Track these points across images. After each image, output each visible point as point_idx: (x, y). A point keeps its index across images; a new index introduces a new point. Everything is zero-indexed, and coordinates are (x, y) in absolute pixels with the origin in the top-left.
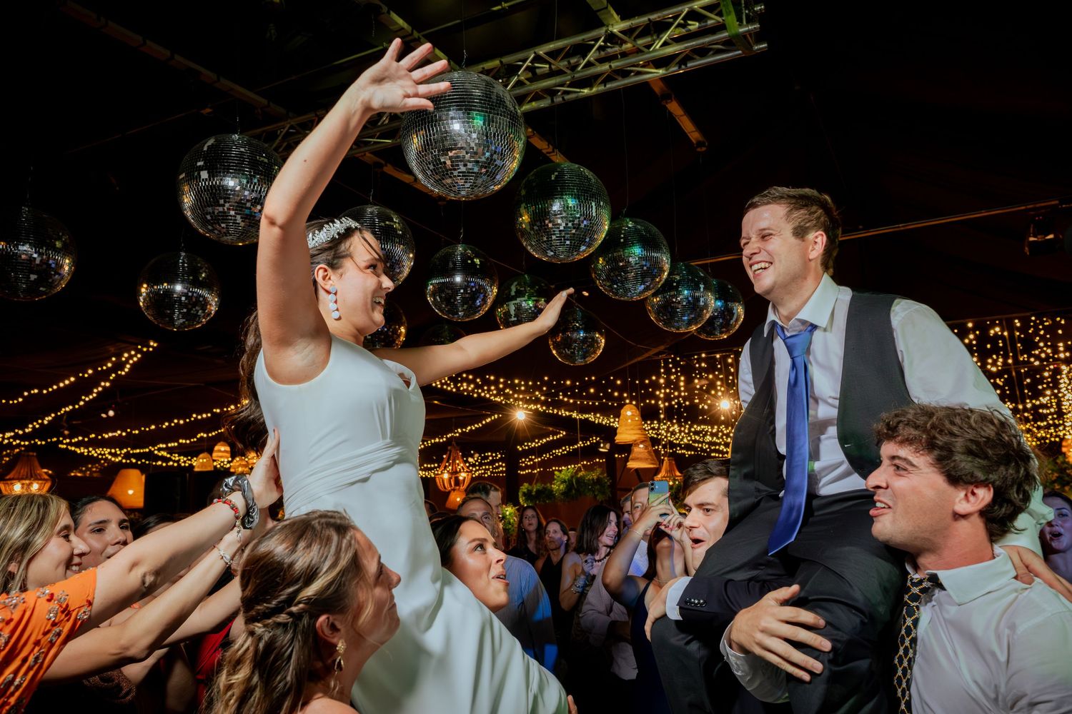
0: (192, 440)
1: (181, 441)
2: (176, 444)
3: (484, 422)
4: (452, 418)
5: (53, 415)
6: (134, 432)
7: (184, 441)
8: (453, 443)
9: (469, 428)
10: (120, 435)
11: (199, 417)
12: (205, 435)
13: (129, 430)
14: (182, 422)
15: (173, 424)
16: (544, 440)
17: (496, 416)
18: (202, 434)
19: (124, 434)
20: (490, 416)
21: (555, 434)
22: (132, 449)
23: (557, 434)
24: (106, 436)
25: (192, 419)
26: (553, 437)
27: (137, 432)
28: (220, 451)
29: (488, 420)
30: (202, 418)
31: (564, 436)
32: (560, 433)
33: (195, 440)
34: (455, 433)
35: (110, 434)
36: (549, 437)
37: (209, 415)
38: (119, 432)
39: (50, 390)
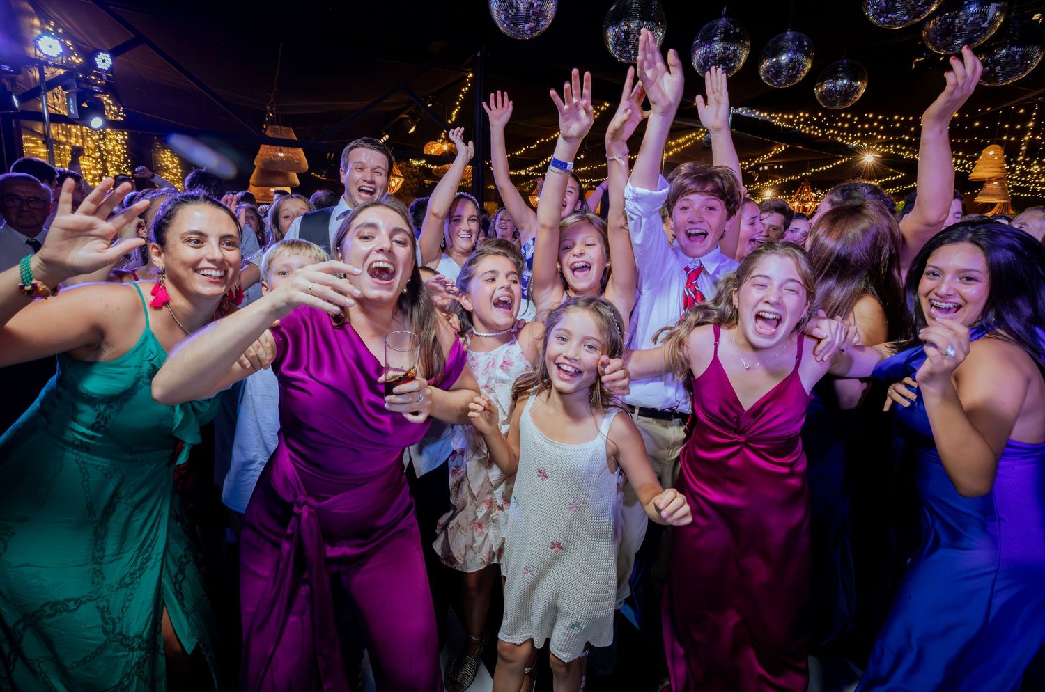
3: (835, 164)
4: (807, 161)
8: (807, 180)
9: (821, 169)
16: (883, 180)
17: (846, 159)
20: (841, 159)
21: (894, 174)
22: (594, 179)
23: (896, 175)
26: (892, 177)
29: (839, 162)
31: (902, 177)
32: (899, 174)
34: (809, 172)
36: (888, 177)
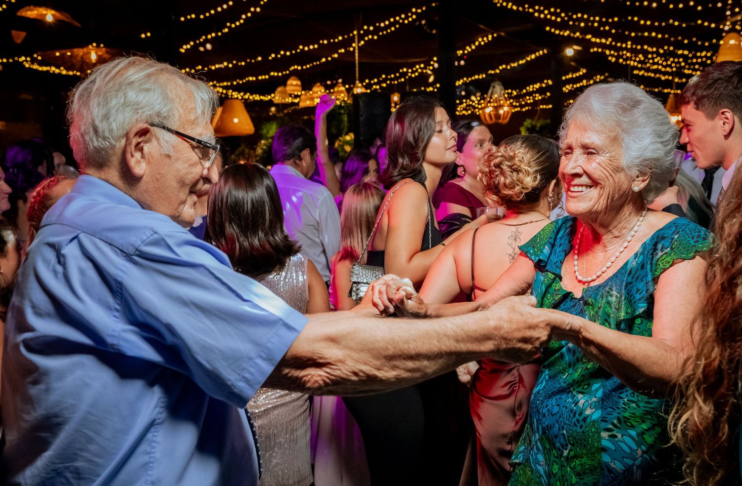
0: (284, 73)
1: (272, 74)
2: (267, 77)
3: (529, 59)
5: (192, 43)
6: (239, 64)
7: (276, 74)
9: (512, 65)
10: (227, 66)
11: (306, 49)
12: (299, 68)
13: (235, 62)
14: (288, 53)
15: (279, 56)
18: (296, 67)
19: (230, 66)
24: (213, 68)
25: (298, 51)
27: (243, 63)
28: (292, 85)
29: (533, 56)
30: (309, 49)
33: (288, 72)
34: (498, 70)
35: (217, 66)
37: (316, 46)
38: (225, 64)
39: (207, 14)
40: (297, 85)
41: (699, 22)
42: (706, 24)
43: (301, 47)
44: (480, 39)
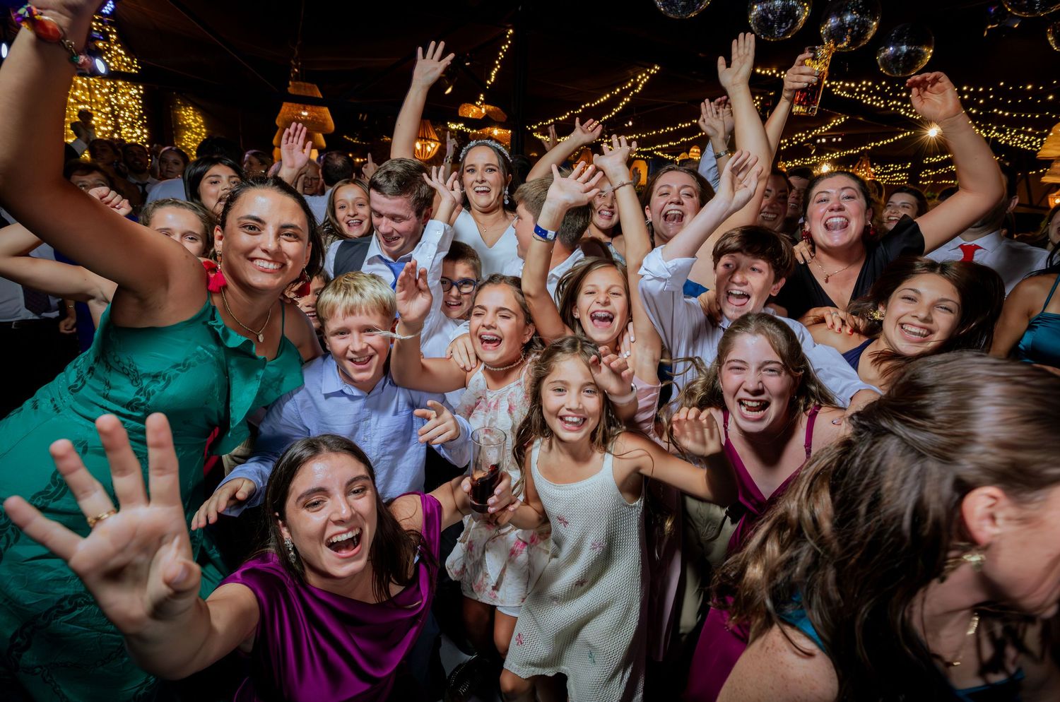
0: (677, 143)
2: (667, 146)
3: (896, 138)
7: (672, 144)
8: (866, 154)
9: (881, 143)
11: (683, 126)
12: (686, 140)
14: (672, 129)
15: (666, 131)
17: (909, 133)
18: (684, 139)
20: (903, 133)
25: (679, 127)
27: (645, 136)
28: (693, 152)
29: (901, 136)
30: (685, 126)
33: (679, 143)
34: (869, 146)
37: (689, 124)
39: (596, 103)
40: (697, 152)
41: (995, 110)
42: (1000, 112)
43: (680, 125)
44: (834, 121)
